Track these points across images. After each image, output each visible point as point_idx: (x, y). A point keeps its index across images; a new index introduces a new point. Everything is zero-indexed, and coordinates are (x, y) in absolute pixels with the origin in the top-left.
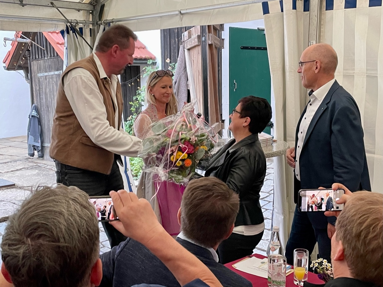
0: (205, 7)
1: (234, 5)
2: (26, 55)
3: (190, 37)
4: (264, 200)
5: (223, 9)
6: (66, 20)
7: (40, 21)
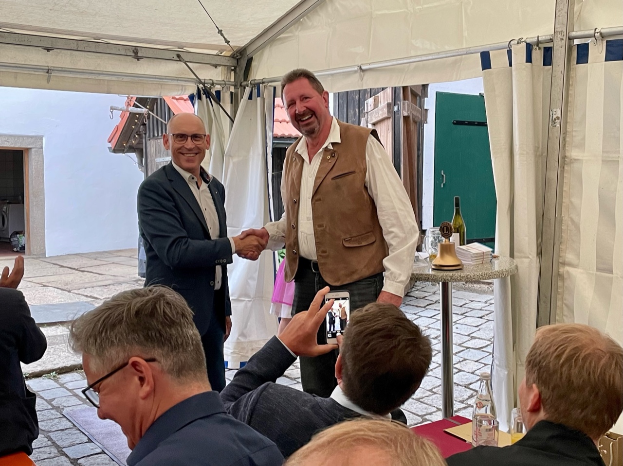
0: (396, 59)
1: (440, 56)
2: (140, 132)
3: (376, 105)
4: (483, 351)
5: (424, 62)
6: (198, 80)
7: (161, 80)
